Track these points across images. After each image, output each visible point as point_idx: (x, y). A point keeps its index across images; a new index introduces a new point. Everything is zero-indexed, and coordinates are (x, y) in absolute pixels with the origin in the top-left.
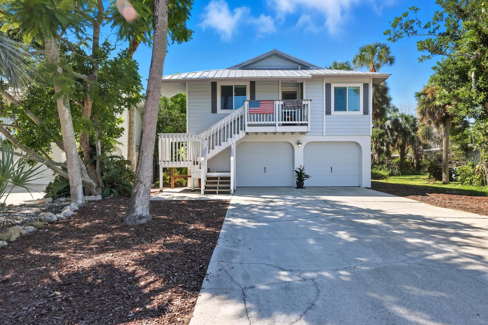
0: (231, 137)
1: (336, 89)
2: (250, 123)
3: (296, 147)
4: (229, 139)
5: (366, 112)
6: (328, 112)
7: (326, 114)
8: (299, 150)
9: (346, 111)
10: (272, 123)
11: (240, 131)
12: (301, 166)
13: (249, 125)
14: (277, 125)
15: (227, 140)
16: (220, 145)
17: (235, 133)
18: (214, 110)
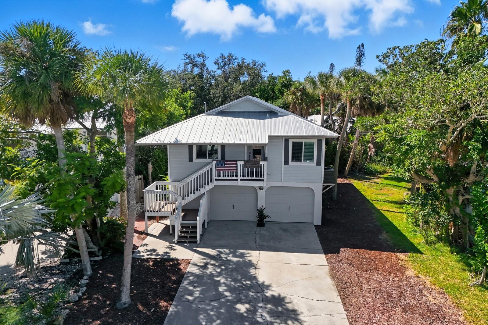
0: (203, 187)
1: (293, 143)
2: (217, 178)
3: (259, 191)
4: (201, 189)
5: (319, 163)
6: (286, 163)
7: (284, 165)
8: (261, 194)
9: (302, 161)
10: (235, 178)
11: (210, 183)
12: (263, 206)
13: (216, 180)
14: (239, 180)
15: (199, 190)
16: (194, 193)
17: (205, 185)
18: (191, 159)
